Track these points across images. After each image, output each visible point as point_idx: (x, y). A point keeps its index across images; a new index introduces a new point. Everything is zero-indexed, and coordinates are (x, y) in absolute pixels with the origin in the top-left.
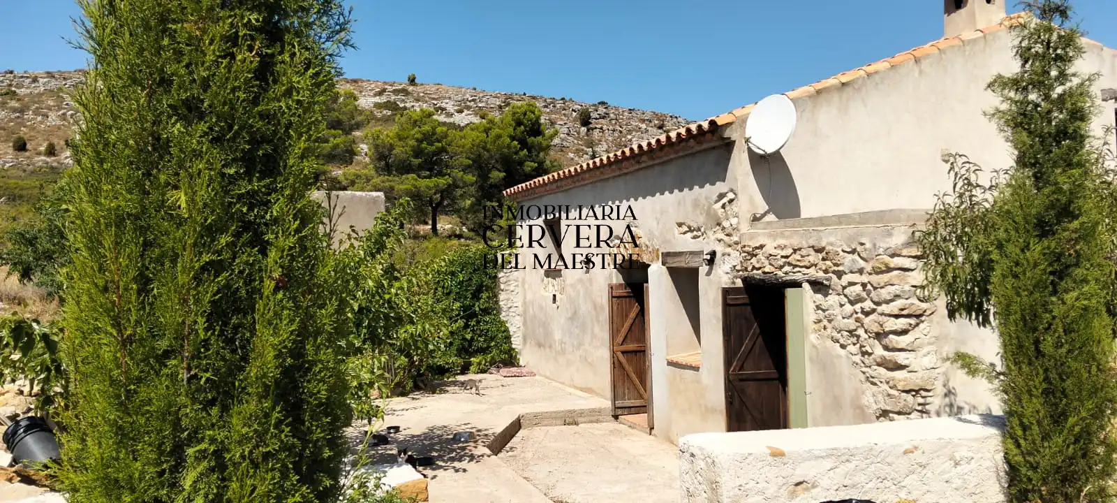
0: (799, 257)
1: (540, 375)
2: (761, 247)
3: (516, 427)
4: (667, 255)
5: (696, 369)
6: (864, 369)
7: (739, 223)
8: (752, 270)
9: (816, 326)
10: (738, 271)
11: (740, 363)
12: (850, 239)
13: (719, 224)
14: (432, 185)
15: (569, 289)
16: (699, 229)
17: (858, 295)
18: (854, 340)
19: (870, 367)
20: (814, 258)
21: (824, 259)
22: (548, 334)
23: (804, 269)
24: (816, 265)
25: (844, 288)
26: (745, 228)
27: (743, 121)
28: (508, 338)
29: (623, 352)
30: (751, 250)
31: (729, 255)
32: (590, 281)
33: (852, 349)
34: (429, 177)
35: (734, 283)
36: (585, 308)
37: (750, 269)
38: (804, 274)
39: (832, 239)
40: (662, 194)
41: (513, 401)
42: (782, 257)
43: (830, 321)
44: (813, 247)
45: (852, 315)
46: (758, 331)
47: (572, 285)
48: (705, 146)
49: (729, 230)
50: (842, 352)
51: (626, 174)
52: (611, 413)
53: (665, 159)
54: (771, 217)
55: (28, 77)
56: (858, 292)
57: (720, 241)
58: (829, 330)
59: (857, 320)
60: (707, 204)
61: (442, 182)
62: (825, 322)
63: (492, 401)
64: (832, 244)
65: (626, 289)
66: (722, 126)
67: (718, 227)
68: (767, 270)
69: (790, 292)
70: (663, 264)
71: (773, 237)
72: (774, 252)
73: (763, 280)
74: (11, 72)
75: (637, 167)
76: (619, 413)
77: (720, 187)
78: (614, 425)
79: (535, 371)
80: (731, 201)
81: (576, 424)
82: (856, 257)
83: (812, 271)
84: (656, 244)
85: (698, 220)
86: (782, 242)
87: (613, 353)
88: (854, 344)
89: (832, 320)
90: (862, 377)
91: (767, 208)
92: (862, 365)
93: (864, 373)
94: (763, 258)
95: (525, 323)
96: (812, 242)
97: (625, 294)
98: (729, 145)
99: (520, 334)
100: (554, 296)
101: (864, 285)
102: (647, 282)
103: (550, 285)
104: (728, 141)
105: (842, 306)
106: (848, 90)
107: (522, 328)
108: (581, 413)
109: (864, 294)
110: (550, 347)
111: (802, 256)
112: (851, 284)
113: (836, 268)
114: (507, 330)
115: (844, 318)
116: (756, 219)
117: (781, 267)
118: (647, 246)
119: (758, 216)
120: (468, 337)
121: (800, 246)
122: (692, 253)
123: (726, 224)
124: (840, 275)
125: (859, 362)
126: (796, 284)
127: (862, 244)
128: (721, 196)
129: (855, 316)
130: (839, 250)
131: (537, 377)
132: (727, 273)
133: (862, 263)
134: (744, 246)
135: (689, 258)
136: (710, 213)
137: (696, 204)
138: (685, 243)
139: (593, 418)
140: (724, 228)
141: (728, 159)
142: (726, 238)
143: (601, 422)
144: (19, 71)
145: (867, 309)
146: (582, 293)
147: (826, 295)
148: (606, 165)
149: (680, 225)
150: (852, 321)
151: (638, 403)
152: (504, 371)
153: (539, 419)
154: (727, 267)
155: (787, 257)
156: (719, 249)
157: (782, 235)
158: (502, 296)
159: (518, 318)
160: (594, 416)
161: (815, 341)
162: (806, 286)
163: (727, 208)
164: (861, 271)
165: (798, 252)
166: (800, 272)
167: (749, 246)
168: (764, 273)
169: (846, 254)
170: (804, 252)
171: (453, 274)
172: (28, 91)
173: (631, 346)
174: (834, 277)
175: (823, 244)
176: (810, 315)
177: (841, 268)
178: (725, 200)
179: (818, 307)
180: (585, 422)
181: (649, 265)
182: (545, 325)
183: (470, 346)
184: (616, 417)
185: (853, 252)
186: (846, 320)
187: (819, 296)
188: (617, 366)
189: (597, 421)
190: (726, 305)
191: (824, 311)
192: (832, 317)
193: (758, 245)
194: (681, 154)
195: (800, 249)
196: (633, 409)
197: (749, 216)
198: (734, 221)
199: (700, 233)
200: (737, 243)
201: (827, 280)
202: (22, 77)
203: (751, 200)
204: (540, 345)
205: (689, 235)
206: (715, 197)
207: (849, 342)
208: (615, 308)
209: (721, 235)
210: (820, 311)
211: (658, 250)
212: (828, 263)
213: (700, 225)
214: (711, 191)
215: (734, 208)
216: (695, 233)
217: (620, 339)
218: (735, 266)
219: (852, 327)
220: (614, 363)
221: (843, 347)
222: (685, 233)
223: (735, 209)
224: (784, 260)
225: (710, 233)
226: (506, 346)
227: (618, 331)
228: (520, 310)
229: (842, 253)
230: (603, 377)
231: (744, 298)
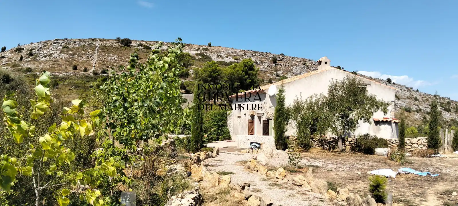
2: (269, 113)
4: (258, 113)
8: (267, 117)
15: (242, 120)
26: (268, 109)
27: (268, 89)
28: (229, 133)
32: (245, 119)
35: (265, 119)
36: (244, 125)
48: (262, 93)
49: (265, 109)
54: (273, 107)
57: (264, 111)
65: (252, 120)
66: (264, 90)
68: (269, 117)
69: (270, 121)
70: (257, 116)
71: (270, 111)
73: (268, 119)
74: (67, 39)
77: (264, 101)
79: (235, 140)
80: (266, 103)
84: (256, 111)
86: (271, 112)
91: (272, 105)
97: (251, 122)
98: (265, 94)
99: (232, 132)
100: (239, 122)
102: (254, 119)
103: (239, 120)
106: (290, 84)
107: (233, 130)
110: (238, 134)
114: (229, 131)
116: (270, 107)
118: (254, 111)
120: (219, 132)
126: (272, 119)
131: (235, 142)
135: (260, 114)
136: (263, 106)
141: (266, 96)
144: (69, 39)
146: (244, 121)
152: (227, 141)
154: (265, 116)
156: (264, 113)
158: (228, 123)
159: (232, 128)
166: (272, 117)
167: (267, 112)
171: (216, 116)
172: (73, 46)
181: (255, 116)
182: (237, 130)
183: (220, 134)
190: (263, 123)
197: (269, 107)
202: (70, 41)
203: (269, 104)
204: (236, 134)
206: (264, 103)
208: (249, 125)
211: (256, 113)
215: (267, 105)
217: (250, 131)
226: (228, 135)
228: (232, 126)
231: (265, 122)
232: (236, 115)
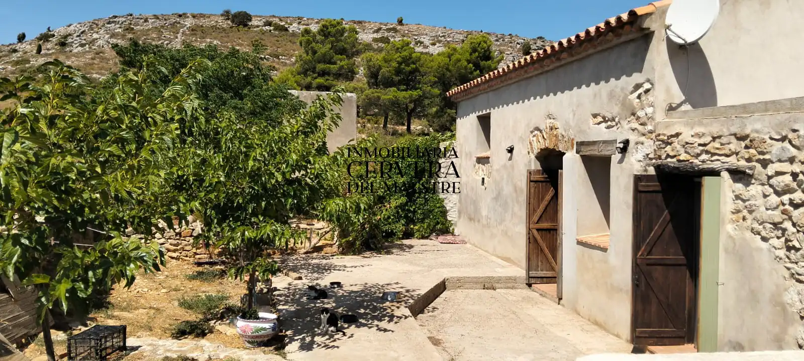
0: (718, 145)
1: (471, 244)
2: (677, 135)
3: (441, 288)
4: (581, 144)
5: (604, 250)
6: (789, 265)
7: (654, 112)
8: (666, 158)
9: (734, 217)
10: (651, 159)
11: (649, 249)
12: (781, 125)
13: (634, 114)
14: (407, 96)
15: (494, 173)
16: (613, 120)
17: (787, 185)
18: (779, 233)
19: (796, 263)
20: (735, 145)
21: (747, 147)
22: (477, 210)
23: (723, 157)
24: (737, 154)
25: (770, 178)
26: (660, 117)
27: (664, 12)
28: (444, 213)
29: (538, 230)
30: (666, 138)
31: (642, 144)
32: (512, 167)
33: (775, 242)
34: (406, 90)
35: (646, 170)
36: (507, 190)
37: (663, 157)
38: (724, 163)
39: (758, 126)
40: (579, 87)
41: (443, 265)
42: (700, 145)
43: (751, 212)
44: (735, 135)
45: (777, 207)
46: (668, 218)
47: (497, 170)
48: (623, 39)
49: (644, 120)
50: (764, 245)
51: (547, 72)
52: (525, 282)
53: (584, 54)
54: (687, 107)
55: (142, 18)
56: (787, 182)
57: (633, 130)
58: (749, 222)
59: (784, 212)
60: (622, 95)
61: (415, 93)
62: (745, 213)
63: (426, 264)
64: (757, 132)
65: (543, 174)
66: (641, 16)
67: (632, 117)
68: (681, 158)
69: (707, 181)
70: (578, 152)
71: (690, 125)
72: (691, 140)
73: (677, 168)
74: (131, 15)
75: (558, 64)
76: (532, 282)
77: (637, 78)
78: (527, 292)
79: (466, 240)
80: (647, 91)
81: (494, 289)
82: (786, 144)
83: (732, 160)
84: (572, 133)
85: (613, 110)
86: (699, 130)
87: (529, 230)
88: (778, 238)
89: (753, 211)
90: (787, 274)
91: (684, 98)
92: (787, 260)
93: (788, 269)
94: (679, 147)
95: (460, 201)
96: (734, 129)
97: (542, 179)
98: (647, 36)
99: (456, 209)
100: (483, 179)
101: (795, 175)
102: (562, 169)
103: (481, 170)
104: (647, 32)
105: (765, 196)
107: (458, 204)
108: (499, 280)
109: (794, 185)
110: (479, 221)
111: (722, 144)
112: (778, 174)
113: (761, 157)
114: (443, 206)
115: (767, 209)
116: (671, 109)
117: (698, 155)
118: (563, 136)
119: (674, 106)
120: (412, 209)
121: (720, 133)
122: (605, 142)
123: (640, 113)
124: (765, 164)
125: (784, 257)
126: (715, 173)
127: (795, 131)
128: (638, 86)
129: (781, 208)
130: (767, 137)
131: (468, 245)
132: (640, 161)
133: (793, 152)
134: (659, 135)
135: (602, 146)
136: (625, 104)
137: (611, 95)
138: (600, 133)
139: (509, 285)
140: (638, 118)
141: (646, 49)
142: (640, 128)
143: (515, 288)
144: (136, 14)
145: (797, 201)
146: (505, 177)
147: (747, 184)
148: (529, 63)
149: (595, 116)
150: (777, 213)
151: (550, 274)
152: (441, 238)
153: (461, 283)
154: (640, 156)
155: (705, 145)
156: (633, 138)
157: (701, 124)
159: (455, 196)
160: (510, 283)
161: (732, 233)
162: (725, 175)
163: (643, 98)
164: (792, 160)
165: (717, 140)
166: (718, 160)
167: (664, 135)
168: (679, 161)
169: (773, 142)
170: (724, 140)
172: (142, 28)
173: (545, 225)
174: (758, 166)
175: (747, 131)
176: (728, 204)
177: (767, 157)
178: (641, 90)
179: (738, 197)
180: (502, 288)
181: (564, 154)
182: (475, 203)
183: (414, 216)
184: (530, 285)
185: (784, 139)
186: (770, 212)
187: (739, 186)
188: (532, 241)
189: (513, 288)
190: (638, 192)
191: (744, 201)
192: (754, 208)
193: (673, 133)
194: (600, 48)
195: (720, 137)
196: (545, 279)
197: (665, 106)
198: (649, 110)
199: (614, 123)
200: (651, 132)
201: (750, 169)
202: (138, 18)
203: (668, 91)
204: (471, 219)
205: (604, 125)
206: (631, 88)
207: (773, 235)
208: (532, 191)
209: (635, 125)
210: (739, 201)
211: (573, 140)
212: (752, 151)
213: (614, 114)
214: (627, 82)
215: (650, 98)
216: (609, 123)
217: (536, 218)
218: (648, 155)
219: (777, 220)
220: (529, 238)
221: (764, 239)
222: (599, 124)
223: (651, 99)
224: (701, 148)
225: (624, 123)
226: (442, 218)
227: (535, 211)
229: (769, 141)
230: (519, 249)
231: (655, 185)
232: (469, 155)
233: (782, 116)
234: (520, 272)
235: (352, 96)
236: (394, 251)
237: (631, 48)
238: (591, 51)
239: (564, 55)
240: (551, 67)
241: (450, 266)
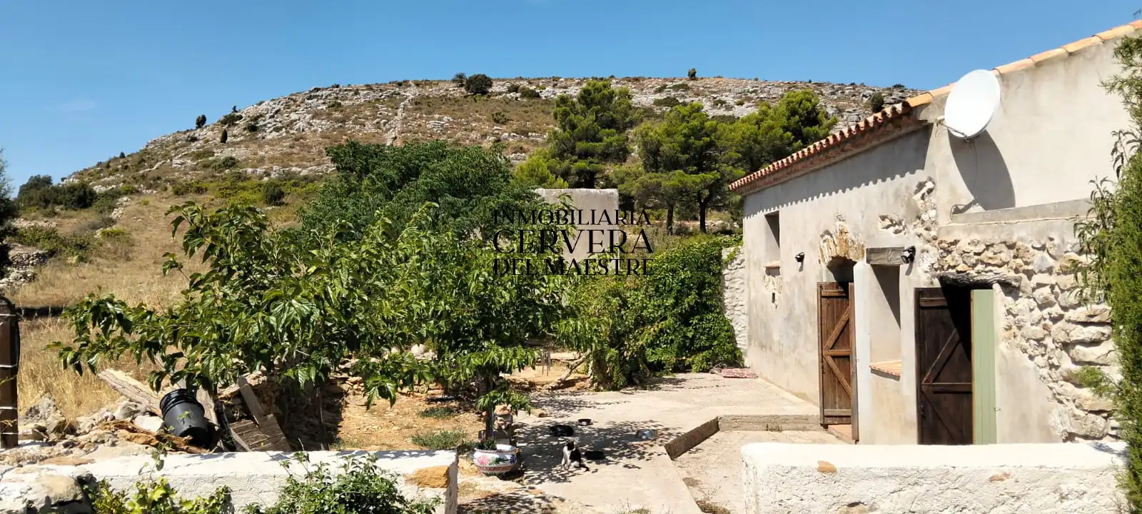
0: (991, 255)
1: (762, 378)
2: (955, 242)
3: (711, 428)
4: (871, 251)
5: (897, 378)
6: (1052, 385)
7: (937, 216)
8: (948, 268)
9: (1007, 334)
10: (936, 270)
11: (936, 374)
12: (1040, 234)
13: (919, 217)
14: (698, 180)
15: (785, 287)
16: (900, 223)
17: (1046, 298)
18: (1042, 350)
19: (1057, 382)
20: (1006, 255)
21: (1015, 257)
22: (768, 335)
23: (996, 268)
24: (1008, 263)
25: (1034, 290)
26: (944, 221)
27: (942, 101)
28: (732, 338)
29: (834, 357)
30: (947, 246)
31: (928, 252)
32: (804, 279)
33: (1039, 360)
34: (696, 173)
35: (932, 283)
36: (799, 308)
37: (946, 267)
38: (996, 274)
39: (1023, 234)
40: (859, 186)
41: (719, 403)
42: (975, 254)
43: (1020, 328)
44: (1005, 243)
45: (1040, 320)
46: (957, 337)
47: (788, 283)
48: (903, 131)
49: (928, 224)
50: (1030, 364)
51: (835, 163)
52: (819, 422)
53: (868, 146)
54: (978, 209)
55: (350, 90)
56: (1045, 295)
57: (919, 236)
58: (1019, 338)
59: (1045, 327)
60: (907, 195)
61: (710, 176)
62: (1015, 329)
63: (697, 400)
64: (1022, 239)
65: (837, 288)
66: (916, 107)
67: (918, 221)
68: (959, 268)
69: (976, 295)
70: (868, 261)
71: (968, 231)
72: (968, 248)
73: (955, 280)
74: (338, 86)
75: (843, 155)
76: (829, 422)
77: (920, 175)
78: (821, 434)
79: (758, 373)
80: (930, 191)
81: (779, 430)
82: (1045, 254)
83: (1003, 270)
84: (861, 239)
85: (898, 213)
86: (976, 237)
87: (822, 358)
88: (1043, 355)
89: (1022, 327)
90: (1050, 394)
91: (972, 198)
92: (1050, 379)
93: (1051, 388)
94: (957, 255)
95: (750, 324)
96: (1004, 237)
97: (837, 294)
98: (925, 129)
99: (745, 332)
100: (774, 294)
101: (1052, 287)
102: (853, 281)
103: (771, 283)
104: (925, 124)
105: (1031, 310)
107: (747, 328)
108: (786, 420)
109: (1052, 298)
110: (771, 349)
111: (995, 254)
112: (1040, 285)
113: (1026, 267)
114: (731, 329)
115: (1032, 325)
116: (957, 211)
117: (974, 266)
118: (853, 241)
119: (961, 207)
120: (690, 335)
121: (992, 242)
122: (894, 250)
123: (924, 217)
124: (1030, 274)
125: (1047, 376)
126: (986, 285)
127: (1051, 239)
128: (921, 186)
129: (1043, 322)
130: (1029, 246)
131: (759, 380)
132: (926, 272)
133: (1051, 262)
134: (941, 242)
135: (891, 255)
136: (910, 205)
137: (897, 195)
138: (888, 239)
139: (800, 426)
140: (923, 222)
141: (927, 144)
142: (925, 233)
143: (808, 430)
144: (343, 85)
145: (1054, 315)
146: (796, 291)
147: (1016, 298)
149: (883, 218)
150: (1039, 328)
151: (844, 412)
152: (726, 371)
153: (738, 423)
154: (926, 266)
155: (979, 254)
156: (919, 245)
157: (976, 230)
158: (727, 294)
159: (743, 317)
160: (800, 423)
161: (1005, 351)
162: (996, 287)
163: (927, 199)
164: (1050, 271)
165: (991, 249)
166: (991, 271)
167: (945, 241)
168: (958, 272)
169: (1036, 251)
170: (996, 249)
171: (674, 271)
172: (351, 103)
173: (837, 352)
174: (1024, 277)
175: (1014, 239)
176: (1001, 321)
177: (1030, 267)
178: (924, 190)
179: (1009, 312)
180: (789, 430)
181: (855, 263)
182: (765, 325)
183: (692, 344)
184: (825, 426)
185: (1043, 248)
186: (1034, 327)
187: (1010, 299)
188: (825, 370)
189: (804, 429)
190: (919, 309)
191: (1015, 316)
192: (1022, 323)
193: (952, 241)
194: (883, 140)
195: (992, 245)
196: (844, 419)
197: (950, 208)
198: (932, 213)
199: (901, 228)
200: (935, 239)
201: (1016, 280)
202: (346, 90)
203: (953, 190)
204: (762, 346)
205: (892, 229)
206: (915, 188)
207: (1037, 352)
208: (824, 308)
209: (921, 230)
210: (1011, 317)
211: (863, 246)
212: (1019, 261)
213: (901, 218)
214: (912, 179)
215: (932, 199)
216: (897, 227)
217: (830, 343)
218: (933, 264)
219: (1040, 336)
220: (823, 368)
221: (1031, 358)
222: (888, 227)
223: (934, 201)
224: (977, 257)
225: (910, 227)
226: (729, 346)
227: (828, 333)
228: (745, 309)
229: (1031, 250)
230: (811, 382)
231: (940, 300)
232: (757, 264)
233: (1040, 223)
234: (814, 410)
235: (613, 193)
236: (662, 385)
237: (913, 140)
238: (875, 143)
239: (848, 146)
240: (838, 159)
241: (728, 403)
